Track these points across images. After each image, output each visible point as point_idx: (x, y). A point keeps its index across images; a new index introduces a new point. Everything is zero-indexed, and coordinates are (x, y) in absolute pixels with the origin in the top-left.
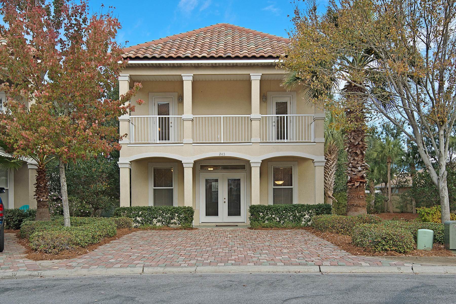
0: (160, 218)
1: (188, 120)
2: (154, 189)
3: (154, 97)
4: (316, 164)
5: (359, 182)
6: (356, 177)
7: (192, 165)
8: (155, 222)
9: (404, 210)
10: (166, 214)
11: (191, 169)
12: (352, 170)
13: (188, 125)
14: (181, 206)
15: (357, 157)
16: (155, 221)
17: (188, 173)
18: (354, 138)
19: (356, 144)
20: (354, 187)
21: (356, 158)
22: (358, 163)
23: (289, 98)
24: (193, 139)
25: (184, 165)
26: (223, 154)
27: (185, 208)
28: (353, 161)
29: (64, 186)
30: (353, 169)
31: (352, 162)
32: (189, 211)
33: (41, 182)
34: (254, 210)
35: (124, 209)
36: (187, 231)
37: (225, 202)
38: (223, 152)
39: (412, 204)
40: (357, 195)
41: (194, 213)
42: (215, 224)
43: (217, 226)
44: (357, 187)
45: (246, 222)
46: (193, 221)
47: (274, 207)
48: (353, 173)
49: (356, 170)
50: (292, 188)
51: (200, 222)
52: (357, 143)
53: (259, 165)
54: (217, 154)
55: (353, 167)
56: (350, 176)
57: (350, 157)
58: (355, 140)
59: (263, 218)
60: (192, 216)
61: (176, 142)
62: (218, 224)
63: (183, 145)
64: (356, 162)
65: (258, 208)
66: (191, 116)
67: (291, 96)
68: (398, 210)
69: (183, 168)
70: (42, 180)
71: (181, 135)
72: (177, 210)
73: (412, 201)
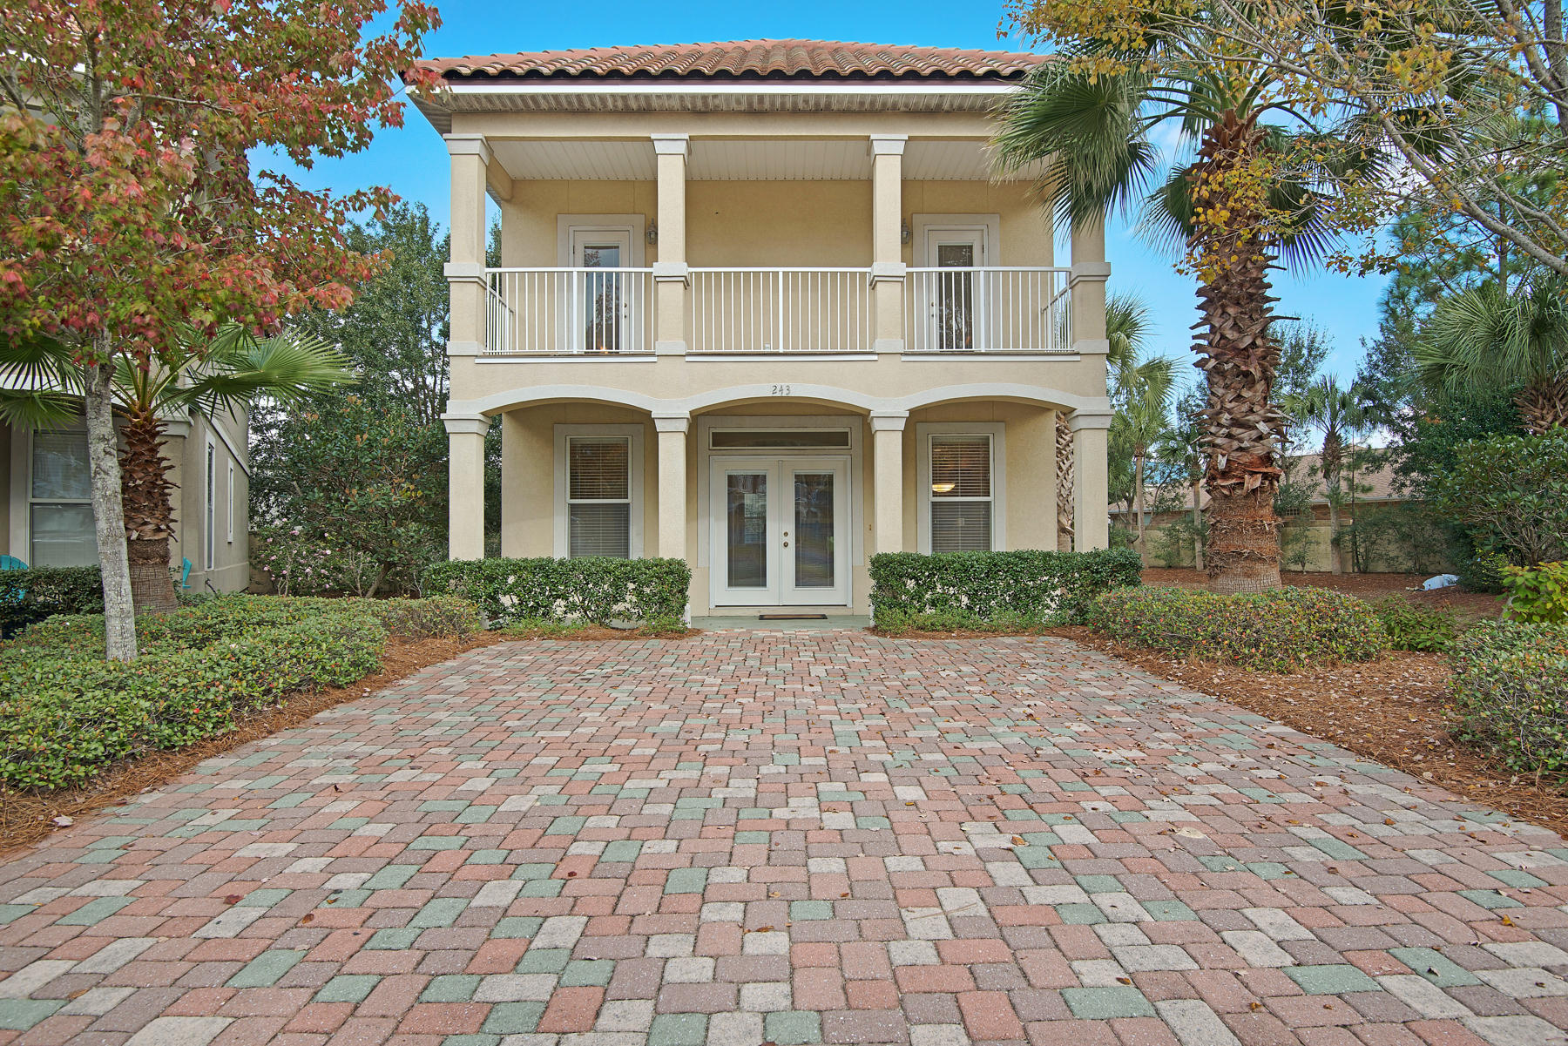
0: (576, 599)
1: (670, 280)
2: (572, 506)
3: (572, 229)
4: (1082, 423)
5: (1259, 476)
6: (1246, 459)
7: (683, 426)
8: (560, 611)
9: (1175, 561)
10: (596, 584)
11: (682, 436)
12: (1229, 436)
13: (671, 295)
14: (649, 557)
15: (1250, 389)
16: (559, 606)
17: (672, 453)
18: (1235, 324)
19: (1242, 346)
20: (1238, 492)
21: (1246, 394)
22: (1251, 411)
23: (978, 234)
24: (687, 339)
25: (659, 426)
26: (785, 388)
27: (659, 563)
28: (1233, 404)
29: (103, 475)
30: (1236, 431)
31: (1228, 406)
32: (672, 573)
33: (134, 471)
34: (887, 570)
35: (461, 567)
36: (663, 642)
37: (786, 545)
38: (784, 385)
39: (1194, 549)
40: (1250, 521)
41: (691, 581)
42: (756, 612)
43: (762, 618)
44: (1254, 491)
45: (850, 605)
46: (688, 607)
47: (954, 562)
48: (1236, 444)
49: (1246, 435)
50: (988, 503)
51: (712, 606)
52: (1248, 341)
53: (901, 425)
54: (763, 390)
55: (1236, 423)
56: (1223, 455)
57: (1220, 392)
58: (1240, 331)
59: (918, 596)
60: (682, 591)
61: (633, 350)
62: (765, 612)
63: (655, 359)
64: (1245, 408)
65: (901, 563)
66: (683, 269)
67: (985, 227)
68: (1162, 563)
69: (656, 434)
70: (138, 465)
71: (650, 329)
72: (633, 574)
73: (1193, 541)
